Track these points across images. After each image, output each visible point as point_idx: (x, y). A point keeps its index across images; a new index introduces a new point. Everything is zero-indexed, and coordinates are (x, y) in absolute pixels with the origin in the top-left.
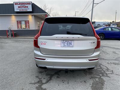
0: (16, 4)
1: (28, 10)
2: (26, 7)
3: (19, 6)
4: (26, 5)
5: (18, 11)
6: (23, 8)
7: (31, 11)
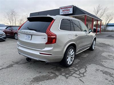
0: (61, 9)
1: (70, 13)
2: (68, 10)
3: (63, 10)
4: (68, 9)
5: (62, 14)
6: (66, 11)
7: (72, 13)
